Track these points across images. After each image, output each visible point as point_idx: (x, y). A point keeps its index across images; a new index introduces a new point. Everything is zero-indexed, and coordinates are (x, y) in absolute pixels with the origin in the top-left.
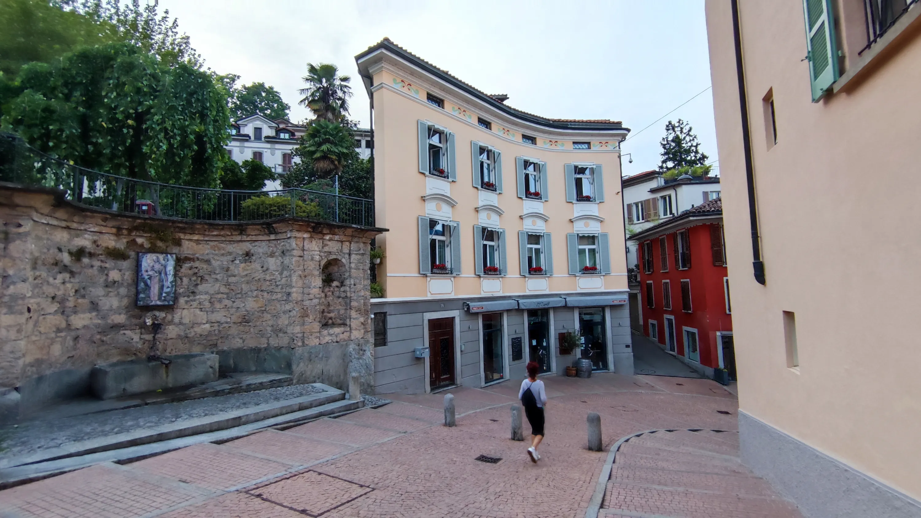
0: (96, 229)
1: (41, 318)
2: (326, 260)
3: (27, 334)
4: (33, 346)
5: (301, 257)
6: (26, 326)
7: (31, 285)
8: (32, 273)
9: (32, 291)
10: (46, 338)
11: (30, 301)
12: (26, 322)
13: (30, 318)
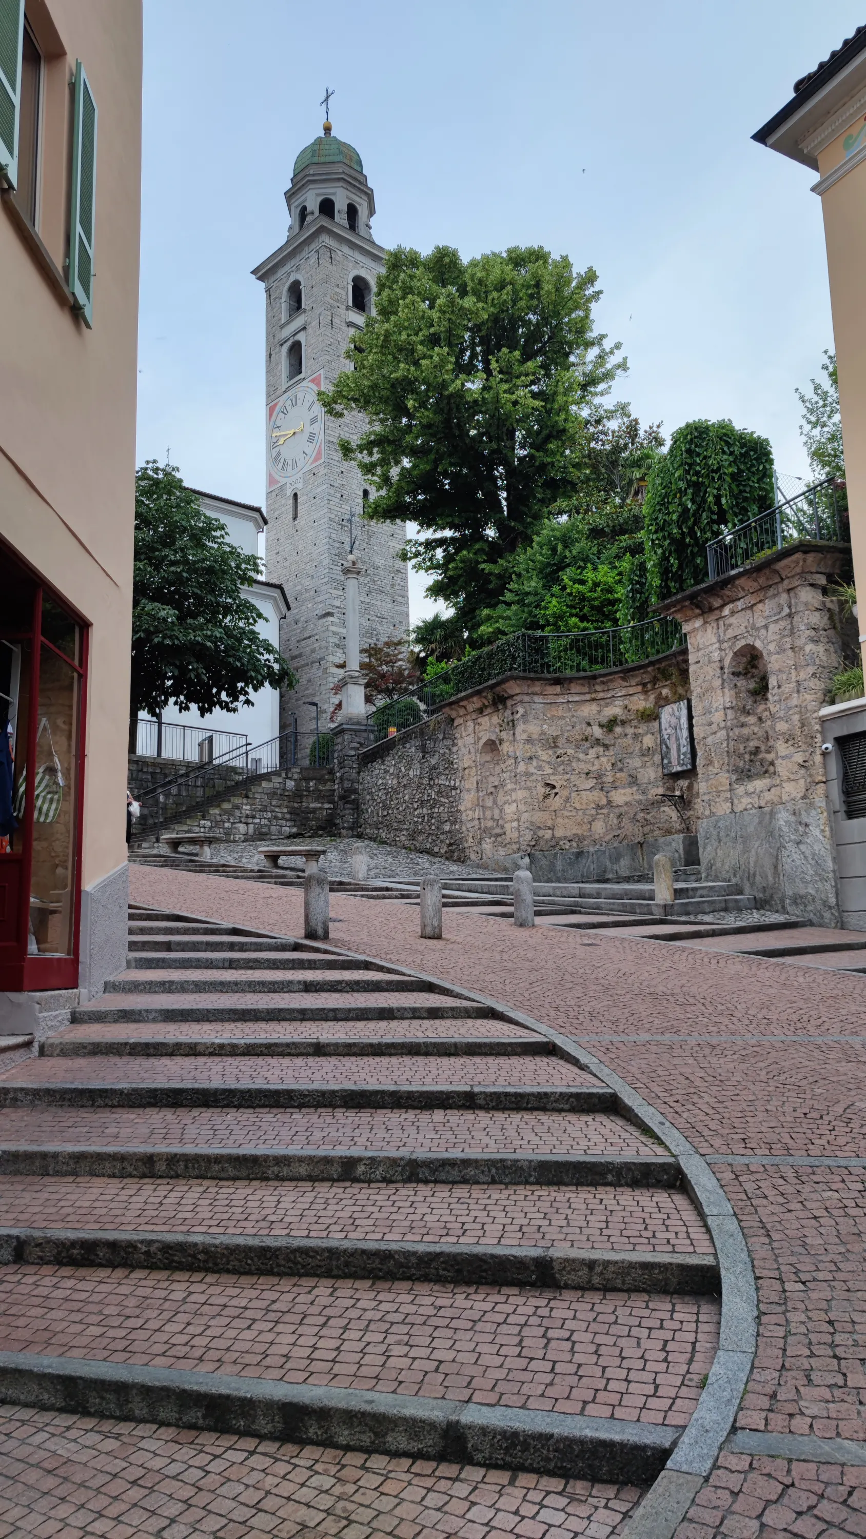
0: (623, 693)
1: (574, 794)
2: (731, 655)
3: (552, 808)
4: (566, 821)
5: (698, 662)
6: (548, 801)
7: (548, 763)
8: (550, 752)
9: (555, 769)
10: (584, 814)
11: (552, 778)
12: (546, 796)
13: (556, 794)
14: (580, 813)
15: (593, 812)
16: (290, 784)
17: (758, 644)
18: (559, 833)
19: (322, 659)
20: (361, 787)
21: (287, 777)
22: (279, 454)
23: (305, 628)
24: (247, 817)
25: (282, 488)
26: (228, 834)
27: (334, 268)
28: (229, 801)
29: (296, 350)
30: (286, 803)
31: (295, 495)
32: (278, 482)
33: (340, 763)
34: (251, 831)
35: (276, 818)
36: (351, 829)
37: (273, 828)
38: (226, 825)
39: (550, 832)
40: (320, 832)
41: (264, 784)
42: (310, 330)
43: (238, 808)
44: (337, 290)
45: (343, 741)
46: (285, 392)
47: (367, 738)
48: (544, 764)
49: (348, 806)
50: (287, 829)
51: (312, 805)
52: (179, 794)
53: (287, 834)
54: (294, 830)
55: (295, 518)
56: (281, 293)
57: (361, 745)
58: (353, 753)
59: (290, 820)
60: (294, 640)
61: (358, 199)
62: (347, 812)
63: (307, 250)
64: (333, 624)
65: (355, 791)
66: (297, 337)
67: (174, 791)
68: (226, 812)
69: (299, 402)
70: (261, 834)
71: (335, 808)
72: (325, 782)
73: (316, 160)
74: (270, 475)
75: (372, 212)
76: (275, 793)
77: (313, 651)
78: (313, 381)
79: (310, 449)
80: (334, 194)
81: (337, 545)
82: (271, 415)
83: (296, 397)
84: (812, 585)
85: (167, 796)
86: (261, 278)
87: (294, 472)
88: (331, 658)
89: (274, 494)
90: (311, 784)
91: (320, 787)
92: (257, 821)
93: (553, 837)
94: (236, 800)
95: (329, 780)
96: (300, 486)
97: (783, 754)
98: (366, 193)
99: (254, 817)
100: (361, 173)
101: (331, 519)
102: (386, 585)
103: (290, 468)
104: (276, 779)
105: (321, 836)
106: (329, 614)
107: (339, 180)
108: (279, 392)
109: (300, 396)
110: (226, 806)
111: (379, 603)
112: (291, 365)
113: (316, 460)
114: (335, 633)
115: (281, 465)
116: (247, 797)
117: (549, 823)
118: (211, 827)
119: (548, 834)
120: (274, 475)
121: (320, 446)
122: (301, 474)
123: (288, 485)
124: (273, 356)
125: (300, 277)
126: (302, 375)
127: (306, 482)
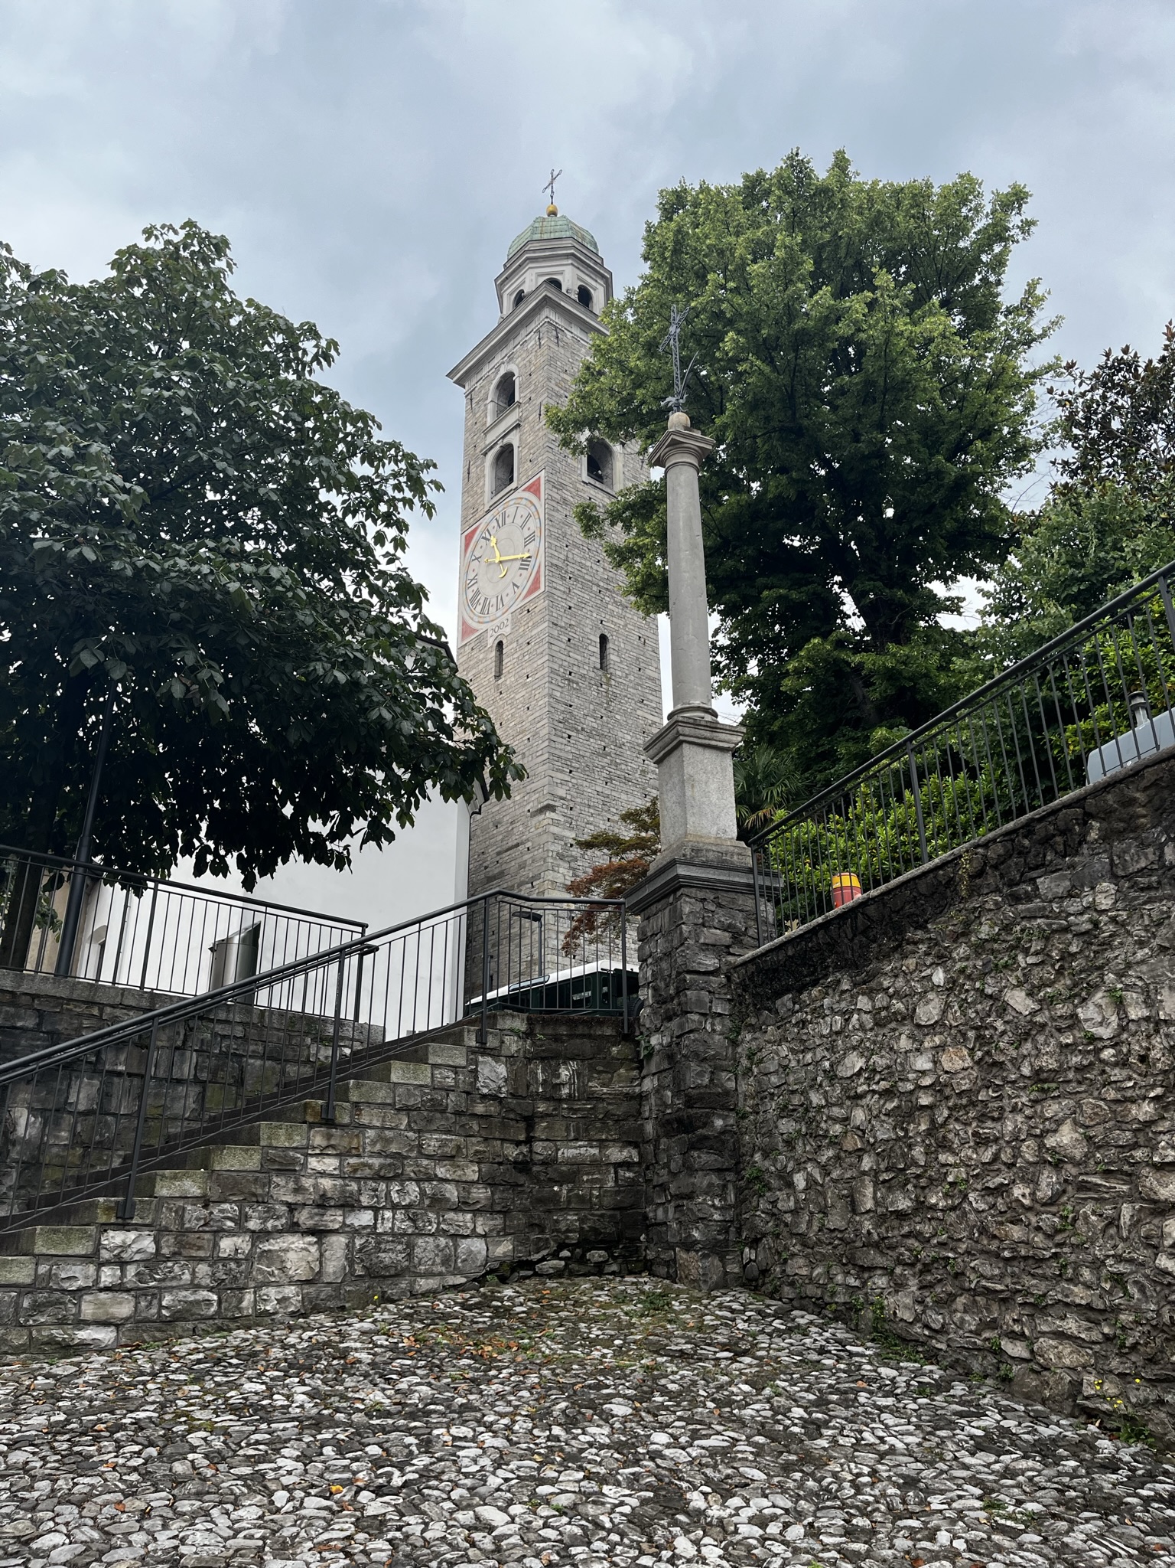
16: (493, 1073)
19: (536, 877)
20: (746, 1086)
21: (483, 1049)
22: (478, 593)
23: (509, 833)
24: (323, 1203)
25: (481, 638)
26: (229, 1286)
28: (253, 1140)
29: (505, 457)
30: (476, 1145)
31: (500, 644)
32: (476, 631)
33: (661, 1000)
34: (335, 1264)
35: (438, 1203)
36: (717, 1249)
37: (425, 1248)
38: (227, 1245)
40: (596, 1255)
41: (398, 1073)
42: (526, 427)
43: (287, 1167)
44: (566, 377)
45: (677, 920)
46: (488, 512)
47: (755, 916)
49: (703, 1158)
50: (478, 1246)
51: (567, 1153)
52: (101, 1108)
53: (475, 1269)
54: (504, 1248)
55: (498, 676)
56: (487, 394)
57: (737, 937)
58: (710, 962)
59: (489, 1210)
60: (492, 851)
61: (593, 283)
62: (702, 1181)
63: (523, 332)
64: (554, 821)
65: (723, 1101)
66: (508, 440)
67: (83, 1094)
68: (232, 1187)
69: (508, 520)
70: (375, 1274)
71: (645, 1165)
72: (611, 1066)
73: (537, 237)
74: (464, 623)
76: (438, 1108)
77: (523, 866)
78: (528, 488)
79: (524, 580)
80: (561, 273)
81: (562, 708)
82: (467, 546)
83: (503, 514)
85: (50, 1114)
86: (460, 383)
87: (499, 613)
88: (550, 875)
89: (468, 649)
90: (565, 1073)
91: (594, 1086)
92: (365, 1218)
94: (281, 1136)
95: (622, 1061)
96: (507, 631)
98: (603, 276)
99: (349, 1204)
100: (596, 252)
101: (552, 671)
102: (635, 771)
103: (492, 610)
104: (439, 1054)
105: (599, 1270)
106: (550, 808)
107: (567, 256)
108: (481, 513)
109: (510, 511)
110: (235, 1160)
111: (624, 797)
112: (497, 478)
113: (530, 592)
114: (557, 837)
115: (479, 608)
116: (328, 1122)
118: (153, 1262)
120: (470, 622)
121: (538, 572)
122: (508, 615)
123: (490, 633)
124: (473, 470)
125: (513, 367)
126: (513, 486)
127: (516, 623)
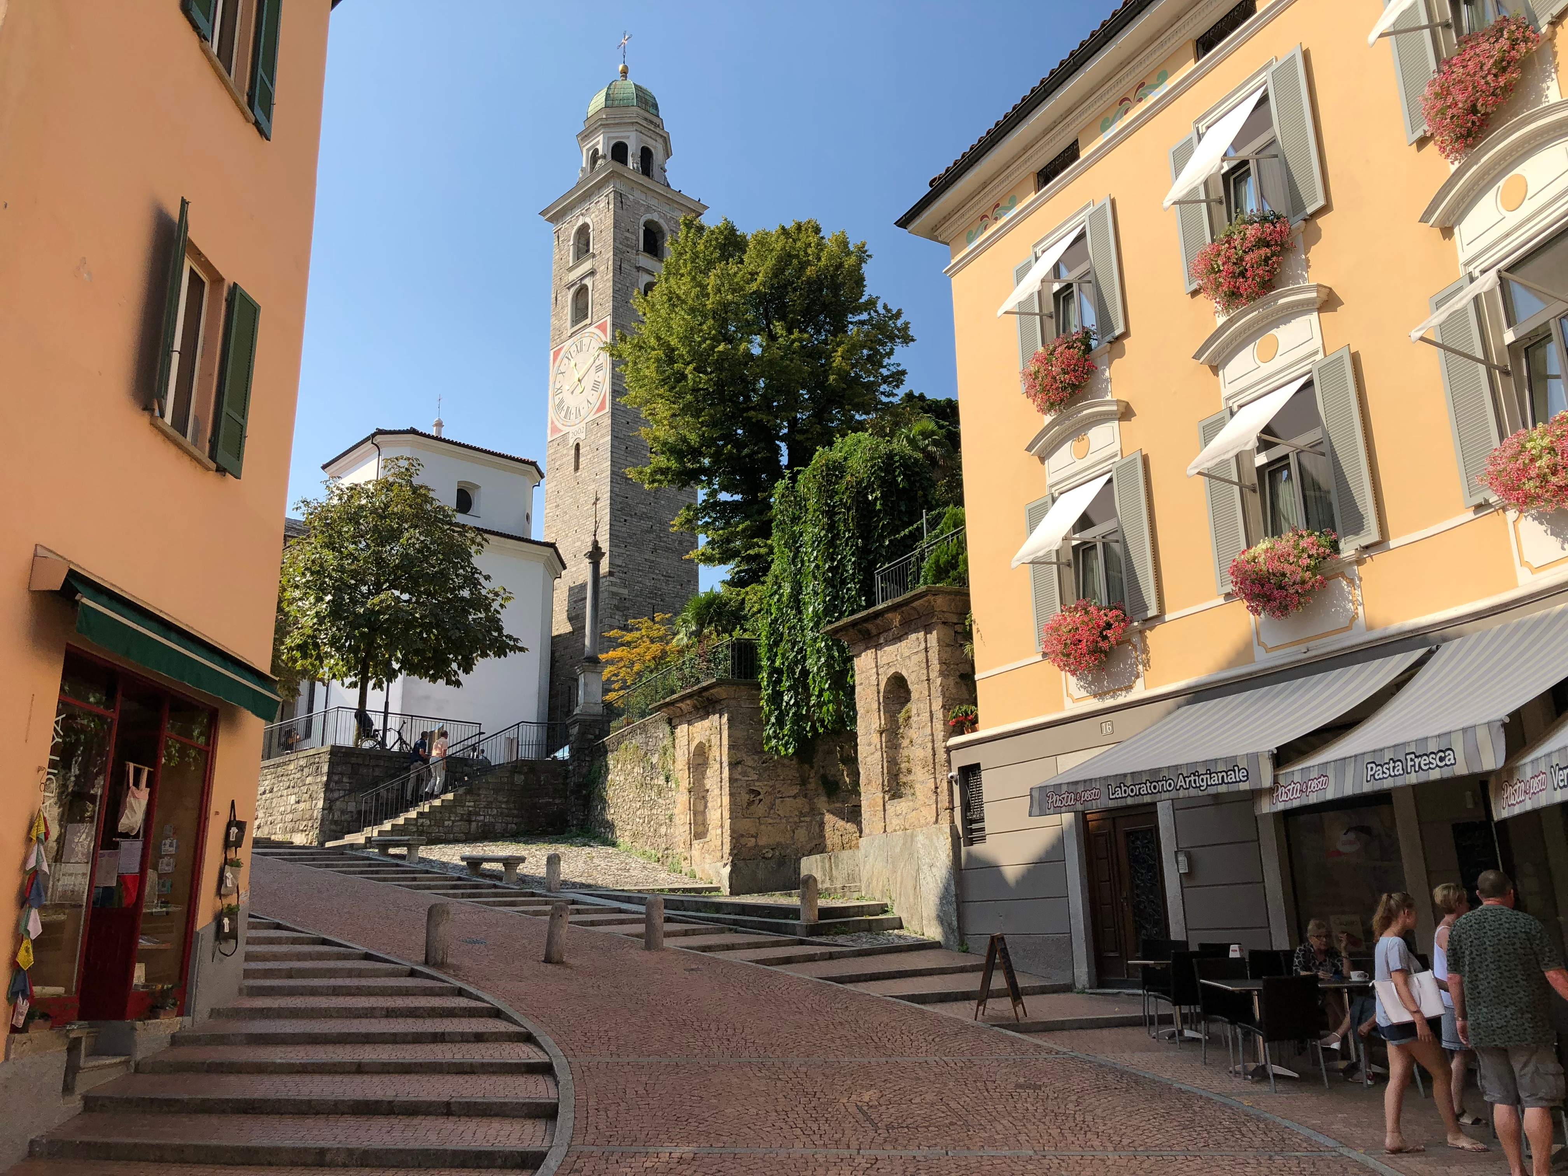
1: (778, 801)
2: (886, 680)
3: (755, 816)
4: (770, 827)
5: (861, 684)
6: (753, 808)
7: (754, 768)
8: (756, 758)
9: (760, 774)
10: (788, 822)
11: (757, 784)
12: (750, 803)
13: (761, 800)
14: (784, 821)
15: (796, 819)
17: (905, 674)
18: (762, 841)
20: (592, 782)
21: (515, 771)
22: (562, 401)
25: (564, 437)
27: (625, 212)
29: (582, 296)
30: (512, 798)
31: (578, 445)
32: (561, 431)
35: (502, 814)
39: (753, 840)
42: (598, 276)
44: (627, 235)
45: (577, 732)
46: (570, 337)
47: (602, 729)
48: (749, 770)
49: (578, 802)
50: (514, 827)
51: (542, 801)
53: (513, 832)
55: (577, 468)
56: (569, 237)
57: (596, 736)
61: (653, 142)
65: (586, 786)
66: (584, 282)
69: (584, 348)
70: (484, 832)
71: (566, 804)
72: (558, 775)
73: (609, 103)
74: (553, 423)
75: (668, 154)
76: (502, 788)
78: (598, 327)
79: (594, 398)
80: (628, 137)
81: (620, 500)
82: (555, 361)
83: (581, 342)
84: (944, 623)
86: (550, 222)
87: (577, 421)
88: (609, 621)
89: (556, 443)
90: (542, 777)
91: (553, 781)
93: (757, 845)
95: (562, 773)
96: (583, 436)
97: (920, 780)
98: (662, 137)
100: (658, 116)
101: (613, 473)
103: (573, 417)
105: (549, 834)
107: (633, 123)
108: (564, 337)
109: (586, 341)
111: (665, 562)
112: (576, 311)
113: (599, 410)
114: (615, 594)
115: (563, 414)
117: (753, 831)
119: (752, 842)
120: (557, 423)
121: (605, 396)
122: (583, 424)
123: (571, 435)
124: (559, 298)
125: (588, 220)
126: (588, 321)
127: (588, 431)
